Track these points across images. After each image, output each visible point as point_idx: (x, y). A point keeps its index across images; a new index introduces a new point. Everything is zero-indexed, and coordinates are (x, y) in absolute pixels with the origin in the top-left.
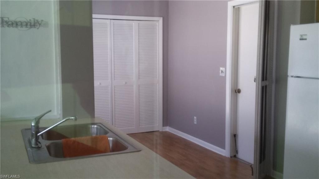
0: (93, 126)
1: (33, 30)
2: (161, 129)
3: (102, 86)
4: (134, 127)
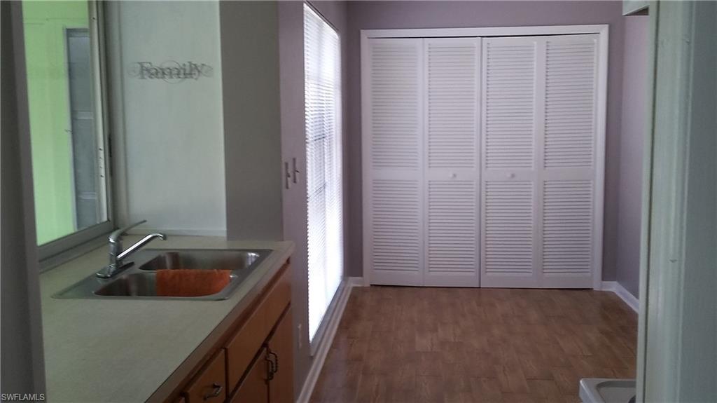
0: (250, 254)
1: (189, 82)
2: (597, 284)
3: (459, 181)
4: (531, 274)
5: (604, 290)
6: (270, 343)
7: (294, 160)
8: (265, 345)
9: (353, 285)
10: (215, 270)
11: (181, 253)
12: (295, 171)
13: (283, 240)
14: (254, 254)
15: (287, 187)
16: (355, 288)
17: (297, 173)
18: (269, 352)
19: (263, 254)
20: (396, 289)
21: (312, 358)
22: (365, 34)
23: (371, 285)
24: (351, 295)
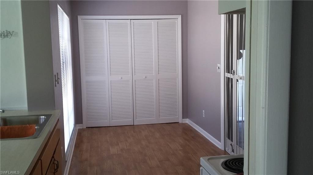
0: (41, 117)
1: (6, 39)
2: (181, 120)
3: (123, 80)
4: (154, 118)
5: (183, 122)
6: (54, 156)
7: (58, 74)
8: (53, 157)
9: (78, 128)
10: (28, 125)
11: (8, 118)
12: (58, 79)
13: (55, 110)
14: (43, 117)
15: (56, 86)
16: (79, 129)
17: (59, 80)
18: (55, 160)
19: (48, 117)
20: (98, 128)
21: (66, 161)
22: (80, 18)
23: (86, 127)
24: (78, 132)
